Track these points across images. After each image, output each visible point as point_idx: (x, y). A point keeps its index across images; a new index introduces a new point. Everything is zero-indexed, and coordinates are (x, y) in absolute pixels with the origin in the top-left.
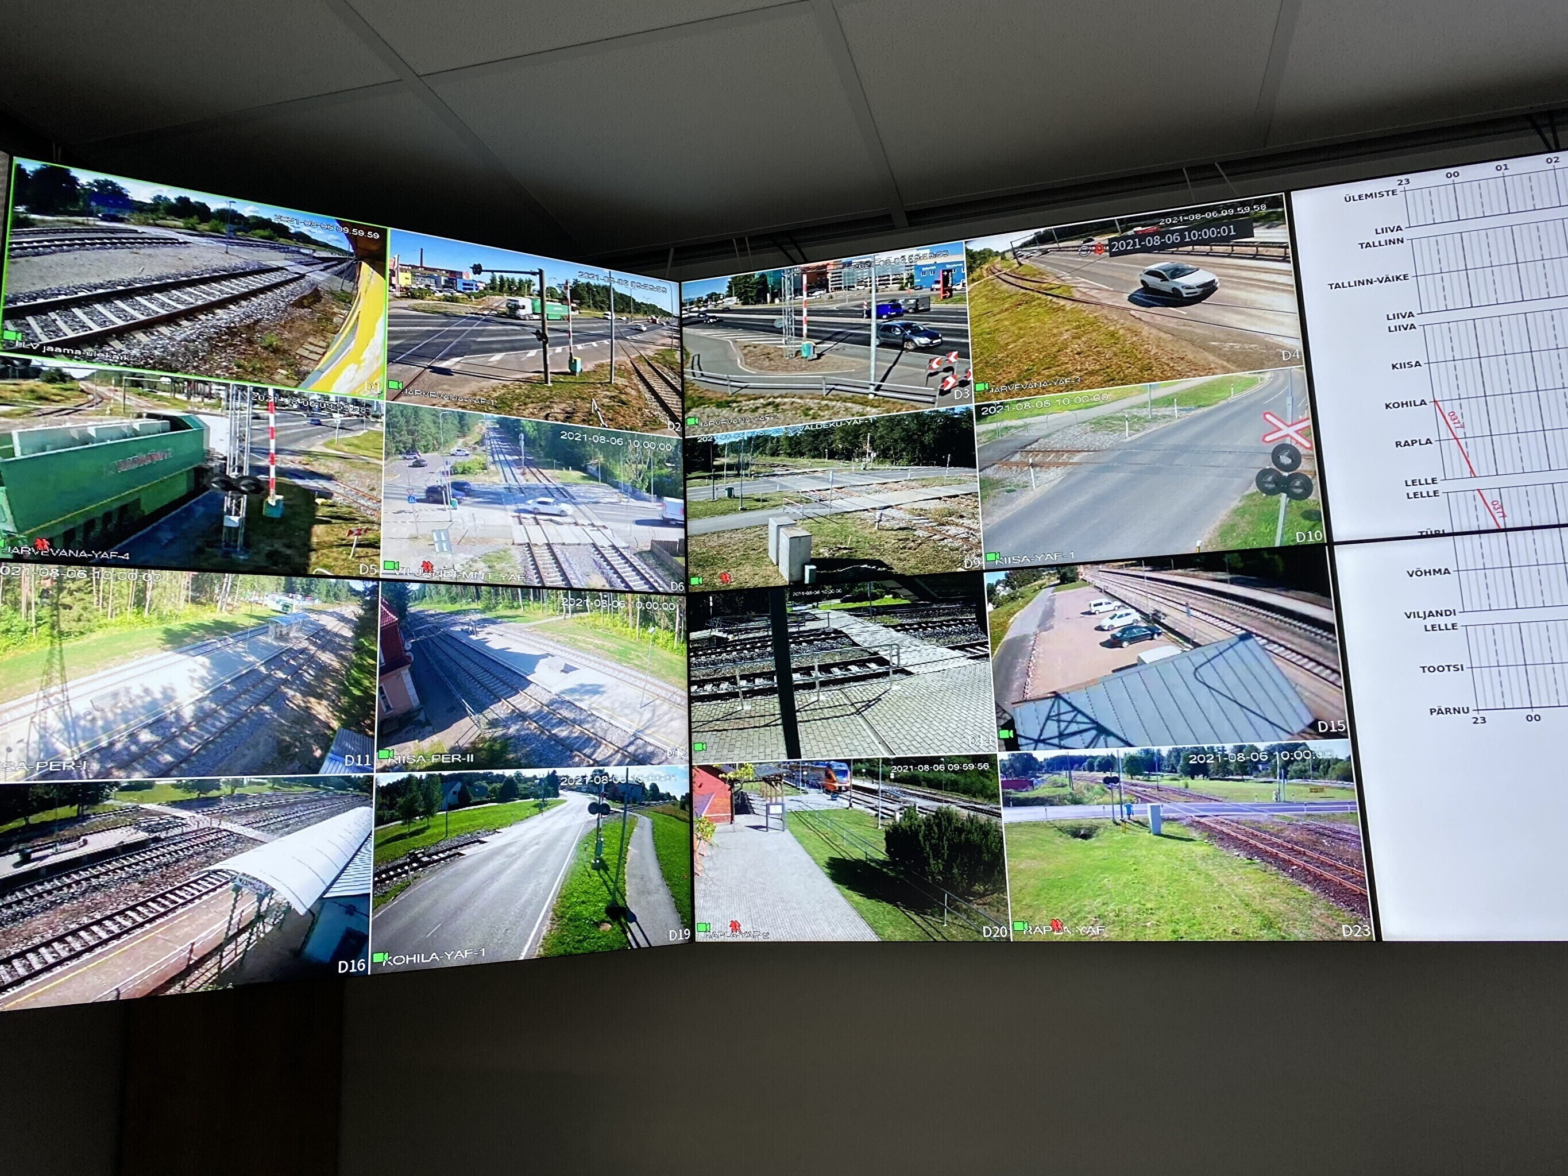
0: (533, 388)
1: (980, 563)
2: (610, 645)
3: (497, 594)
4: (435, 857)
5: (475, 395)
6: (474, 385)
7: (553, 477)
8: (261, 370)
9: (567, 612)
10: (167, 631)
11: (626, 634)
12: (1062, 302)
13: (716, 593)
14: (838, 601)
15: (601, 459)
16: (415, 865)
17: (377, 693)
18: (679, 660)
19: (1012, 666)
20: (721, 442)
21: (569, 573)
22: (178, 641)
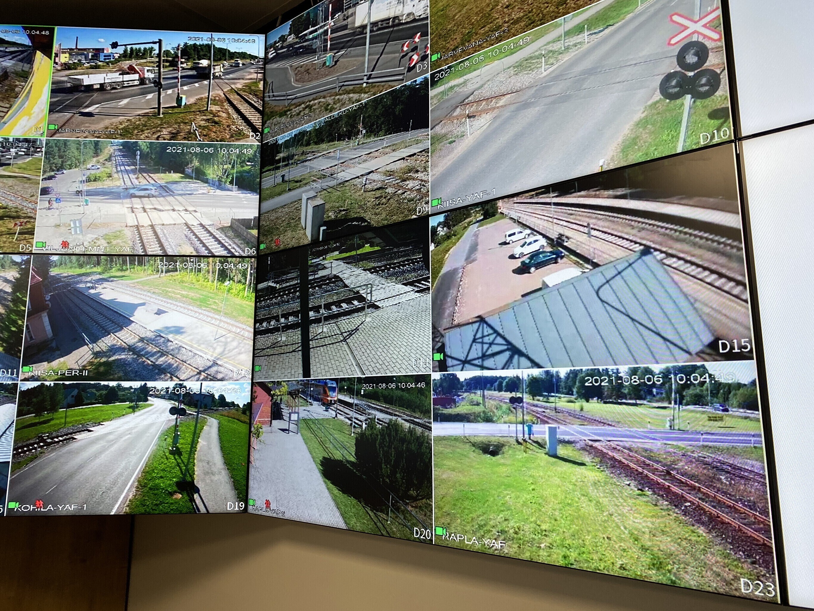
0: (149, 120)
1: (429, 209)
2: (193, 295)
3: (112, 261)
4: (56, 440)
5: (107, 128)
6: (107, 122)
7: (159, 179)
9: (162, 272)
11: (206, 287)
13: (272, 254)
14: (337, 253)
15: (196, 163)
16: (42, 444)
17: (25, 329)
18: (249, 304)
19: (445, 296)
20: (280, 142)
21: (166, 244)
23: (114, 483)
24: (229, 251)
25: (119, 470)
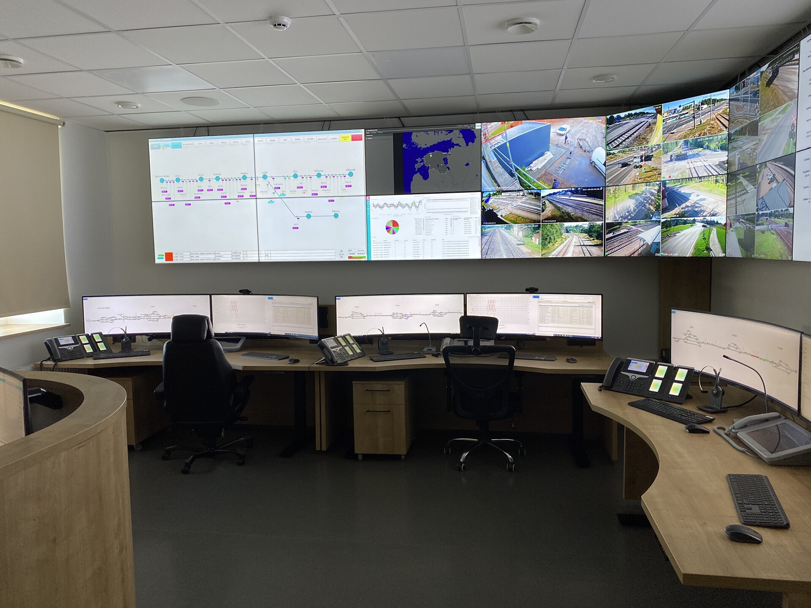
0: (692, 131)
1: (757, 162)
2: (708, 189)
3: (683, 181)
4: (671, 235)
5: (679, 136)
6: (679, 134)
7: (696, 151)
8: (641, 143)
9: (698, 182)
10: (629, 196)
11: (711, 186)
13: (730, 173)
14: (742, 174)
15: (707, 144)
16: (668, 237)
17: (661, 204)
18: (725, 190)
19: (759, 190)
20: (732, 133)
21: (699, 174)
22: (630, 197)
23: (687, 248)
24: (718, 173)
25: (688, 244)
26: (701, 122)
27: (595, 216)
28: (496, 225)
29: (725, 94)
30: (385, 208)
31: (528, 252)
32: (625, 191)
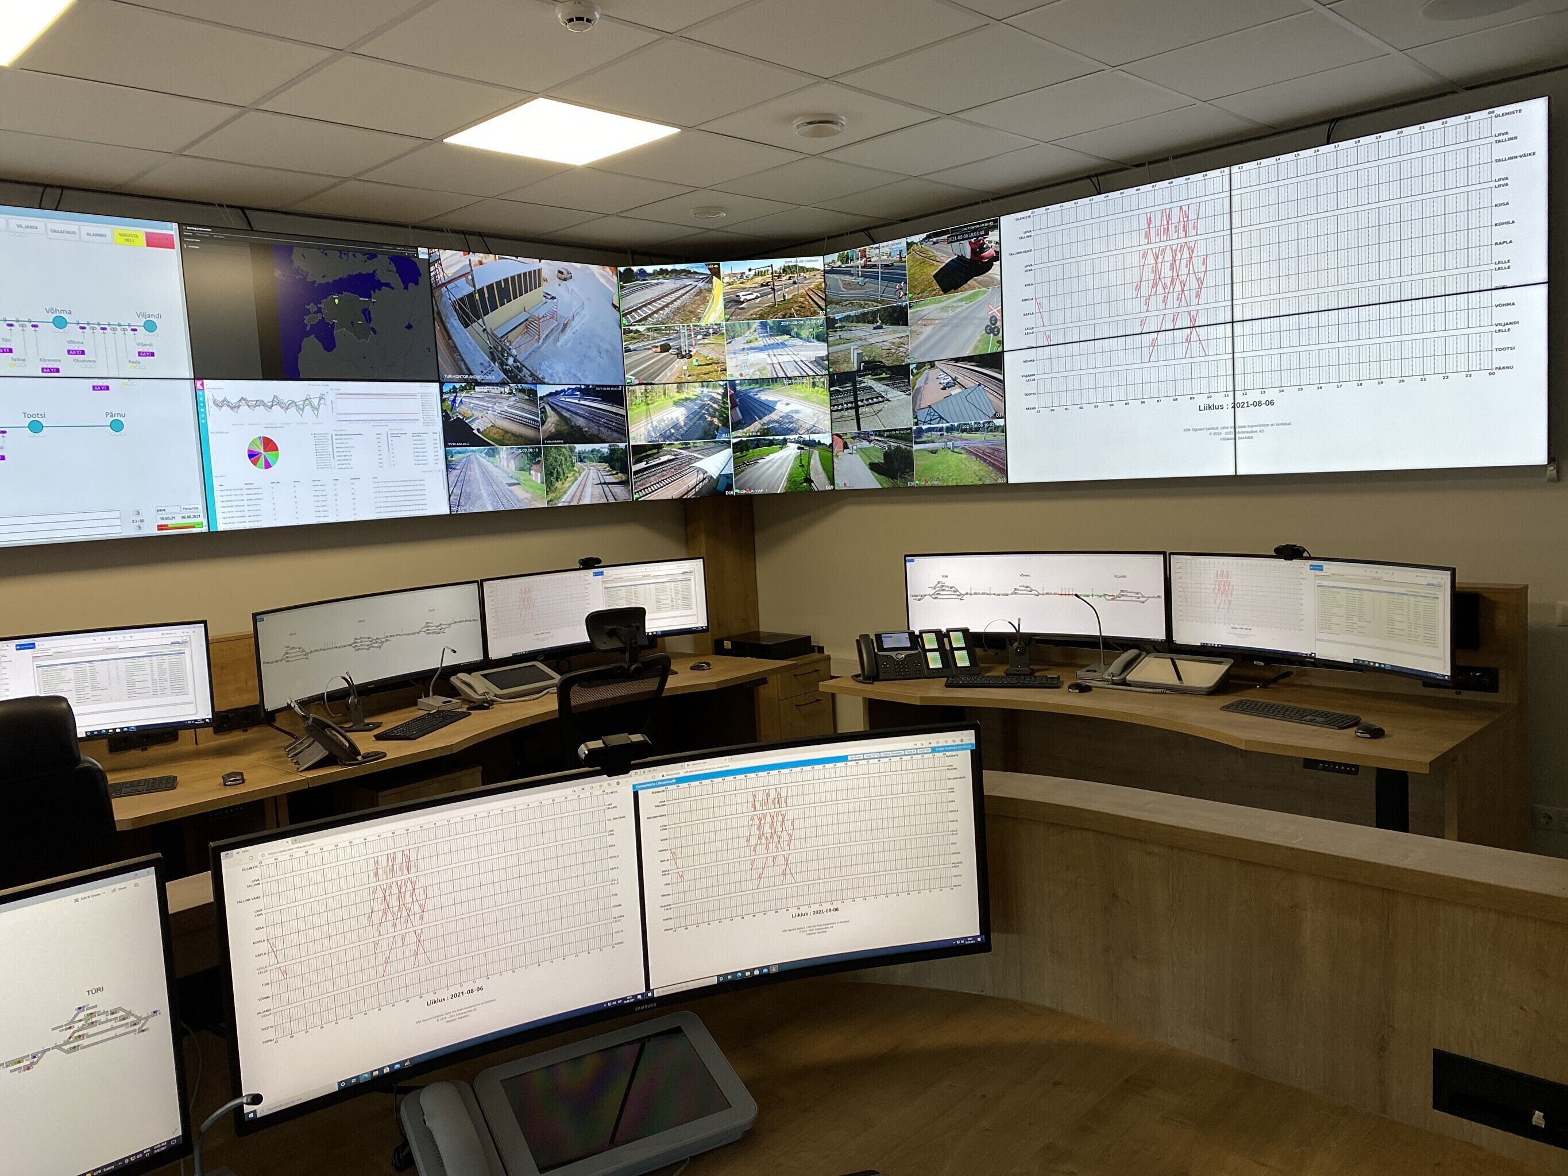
1: (909, 361)
2: (801, 395)
3: (763, 382)
4: (751, 463)
5: (752, 315)
6: (752, 311)
7: (779, 339)
8: (688, 319)
9: (786, 385)
10: (674, 401)
11: (807, 391)
12: (934, 262)
13: (837, 374)
14: (870, 376)
15: (796, 330)
16: (745, 465)
17: (730, 415)
18: (827, 398)
19: (917, 397)
20: (837, 318)
21: (786, 372)
22: (676, 403)
23: (778, 480)
24: (816, 373)
25: (778, 475)
26: (784, 297)
27: (616, 435)
28: (471, 448)
29: (817, 262)
30: (244, 408)
31: (526, 498)
32: (665, 394)
